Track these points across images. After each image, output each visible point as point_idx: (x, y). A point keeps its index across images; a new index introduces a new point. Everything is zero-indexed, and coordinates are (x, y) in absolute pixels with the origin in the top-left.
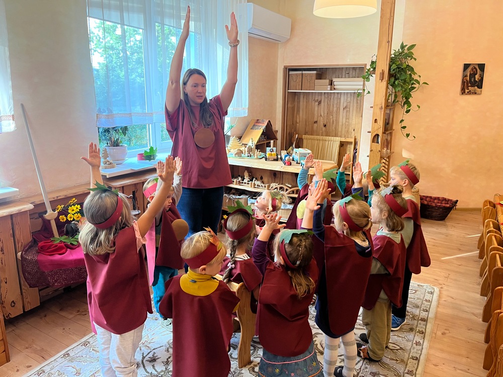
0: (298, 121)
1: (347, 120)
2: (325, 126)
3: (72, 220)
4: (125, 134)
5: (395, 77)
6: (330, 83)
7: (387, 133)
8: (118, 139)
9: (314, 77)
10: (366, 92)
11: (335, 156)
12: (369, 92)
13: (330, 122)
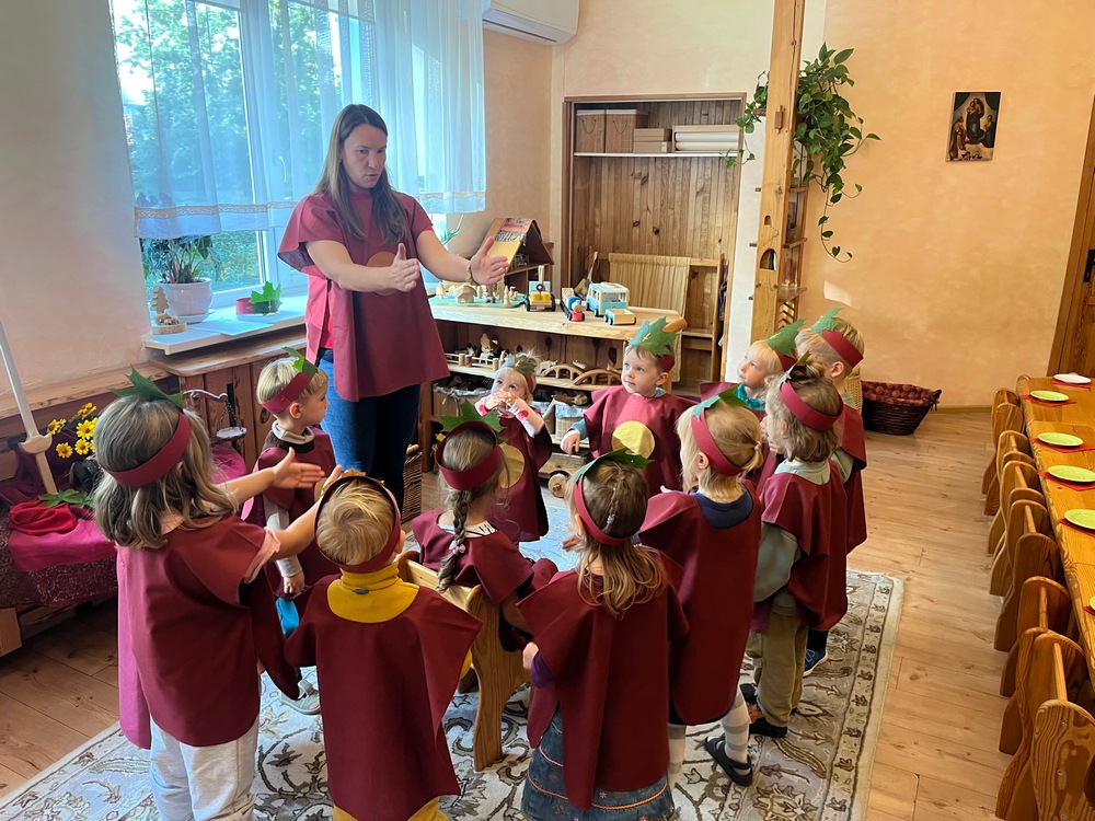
0: (598, 221)
1: (705, 219)
2: (657, 232)
3: (86, 452)
4: (204, 253)
5: (808, 122)
6: (667, 135)
7: (791, 246)
8: (188, 266)
9: (632, 124)
10: (746, 155)
11: (678, 299)
12: (752, 157)
13: (667, 225)
